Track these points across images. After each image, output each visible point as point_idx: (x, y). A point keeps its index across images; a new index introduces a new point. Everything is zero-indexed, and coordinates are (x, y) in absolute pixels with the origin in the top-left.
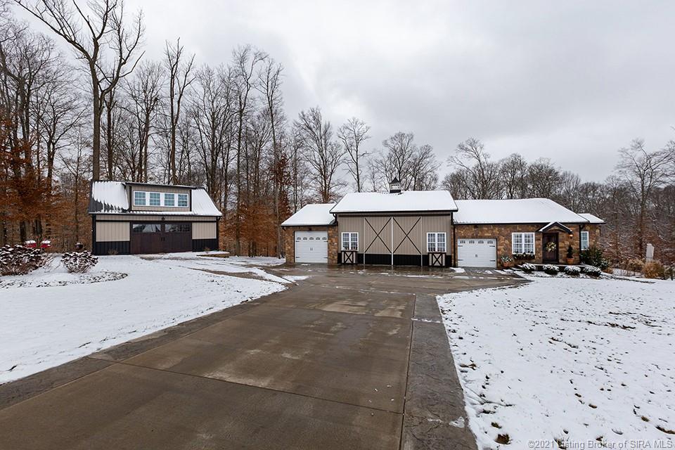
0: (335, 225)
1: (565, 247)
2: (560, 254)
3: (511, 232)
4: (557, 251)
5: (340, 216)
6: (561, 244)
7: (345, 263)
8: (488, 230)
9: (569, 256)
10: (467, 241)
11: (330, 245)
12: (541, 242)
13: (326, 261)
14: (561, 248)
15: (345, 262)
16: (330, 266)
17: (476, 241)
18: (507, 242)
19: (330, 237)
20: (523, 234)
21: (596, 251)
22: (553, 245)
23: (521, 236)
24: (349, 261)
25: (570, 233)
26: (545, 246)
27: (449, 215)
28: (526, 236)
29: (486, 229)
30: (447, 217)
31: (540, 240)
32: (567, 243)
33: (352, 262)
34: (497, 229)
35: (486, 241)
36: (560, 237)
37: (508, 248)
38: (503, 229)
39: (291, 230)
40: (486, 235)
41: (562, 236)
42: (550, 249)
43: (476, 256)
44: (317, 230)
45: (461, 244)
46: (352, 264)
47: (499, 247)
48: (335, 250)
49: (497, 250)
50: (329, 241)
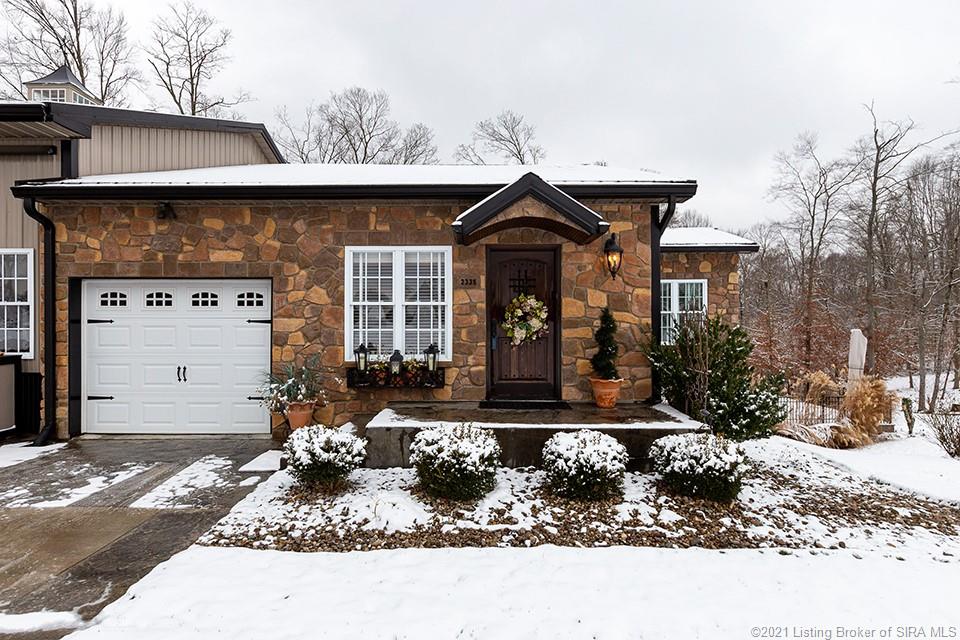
1: (588, 323)
2: (565, 359)
3: (341, 240)
4: (551, 340)
6: (570, 308)
8: (230, 231)
9: (603, 366)
10: (137, 294)
12: (479, 294)
14: (574, 324)
17: (182, 294)
18: (319, 295)
20: (399, 255)
21: (723, 336)
22: (532, 314)
23: (388, 269)
25: (610, 247)
26: (496, 313)
28: (410, 269)
29: (218, 224)
31: (472, 283)
32: (598, 299)
34: (271, 225)
35: (228, 293)
36: (568, 270)
37: (325, 332)
38: (299, 226)
40: (217, 256)
41: (577, 262)
42: (520, 334)
43: (181, 373)
45: (108, 312)
47: (284, 324)
49: (277, 340)
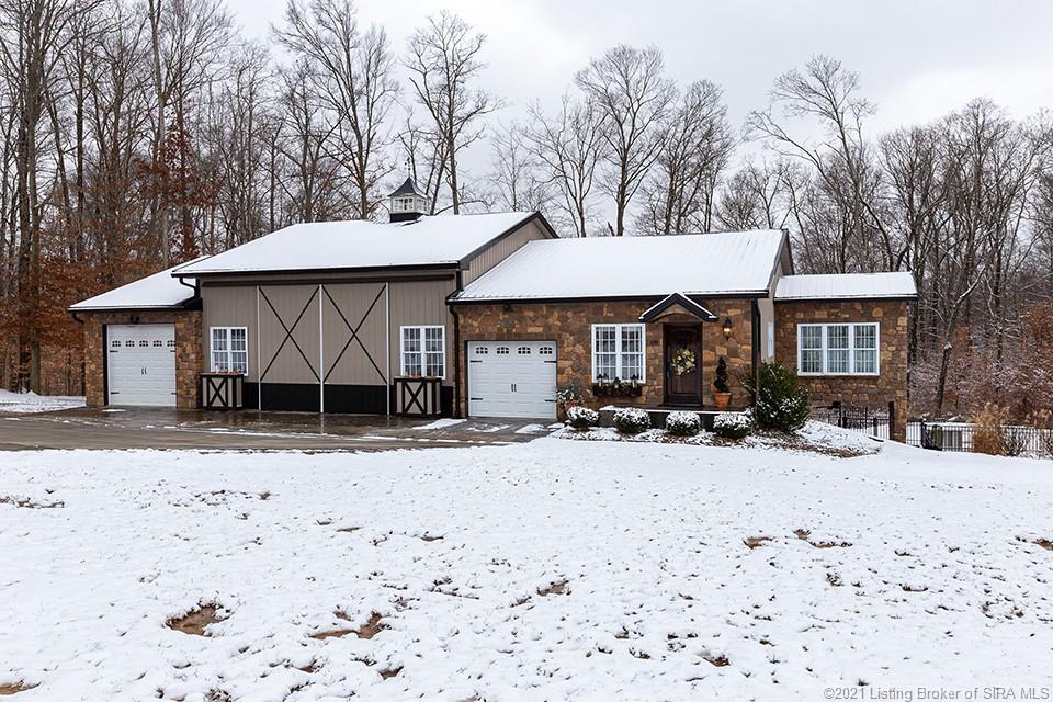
0: (193, 305)
1: (714, 364)
2: (704, 383)
3: (590, 321)
4: (699, 373)
5: (207, 285)
6: (707, 356)
7: (210, 408)
8: (537, 318)
9: (721, 386)
10: (492, 348)
11: (181, 358)
12: (659, 349)
13: (171, 402)
14: (706, 363)
15: (209, 403)
16: (181, 414)
17: (513, 348)
18: (579, 349)
19: (179, 341)
20: (618, 328)
22: (687, 359)
23: (613, 335)
24: (217, 403)
26: (668, 359)
27: (450, 277)
28: (624, 335)
29: (531, 314)
30: (448, 283)
31: (656, 343)
32: (722, 351)
33: (226, 404)
34: (556, 314)
35: (535, 348)
36: (706, 336)
37: (583, 368)
38: (570, 314)
39: (96, 324)
40: (530, 330)
41: (710, 331)
42: (680, 370)
43: (514, 388)
44: (152, 322)
46: (224, 409)
47: (563, 363)
48: (190, 372)
49: (559, 371)
50: (180, 349)
